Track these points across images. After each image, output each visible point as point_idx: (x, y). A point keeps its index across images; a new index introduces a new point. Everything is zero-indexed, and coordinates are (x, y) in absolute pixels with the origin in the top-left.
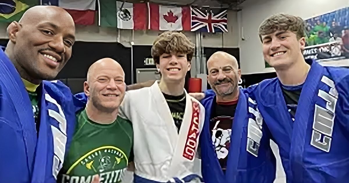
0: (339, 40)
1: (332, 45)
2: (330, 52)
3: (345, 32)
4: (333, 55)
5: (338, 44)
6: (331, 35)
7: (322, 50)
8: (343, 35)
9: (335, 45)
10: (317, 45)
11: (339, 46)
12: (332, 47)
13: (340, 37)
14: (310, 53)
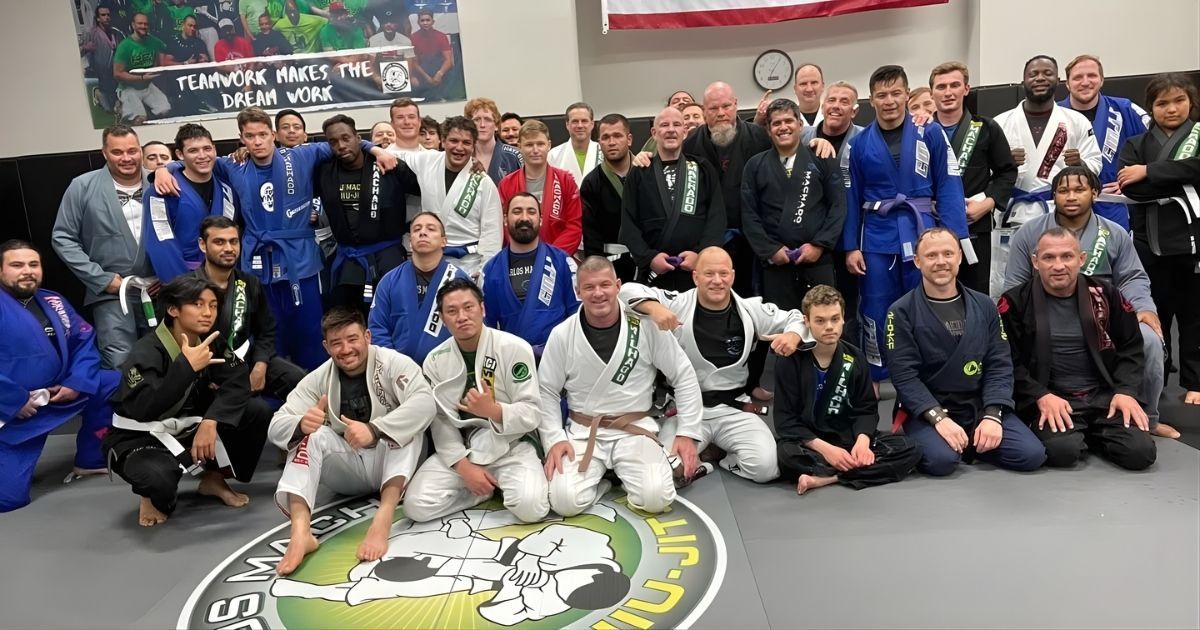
0: (403, 45)
1: (380, 57)
2: (377, 78)
3: (420, 21)
4: (386, 90)
5: (402, 58)
6: (376, 23)
7: (346, 70)
8: (416, 28)
9: (392, 57)
10: (331, 54)
11: (405, 64)
12: (383, 66)
13: (406, 32)
14: (302, 77)
